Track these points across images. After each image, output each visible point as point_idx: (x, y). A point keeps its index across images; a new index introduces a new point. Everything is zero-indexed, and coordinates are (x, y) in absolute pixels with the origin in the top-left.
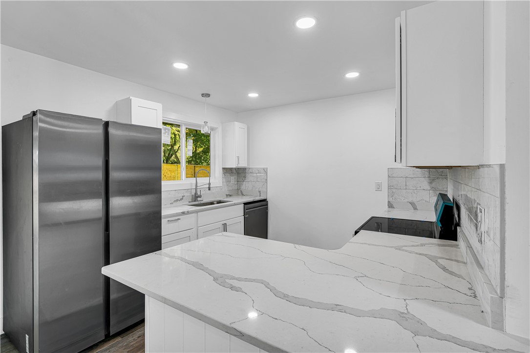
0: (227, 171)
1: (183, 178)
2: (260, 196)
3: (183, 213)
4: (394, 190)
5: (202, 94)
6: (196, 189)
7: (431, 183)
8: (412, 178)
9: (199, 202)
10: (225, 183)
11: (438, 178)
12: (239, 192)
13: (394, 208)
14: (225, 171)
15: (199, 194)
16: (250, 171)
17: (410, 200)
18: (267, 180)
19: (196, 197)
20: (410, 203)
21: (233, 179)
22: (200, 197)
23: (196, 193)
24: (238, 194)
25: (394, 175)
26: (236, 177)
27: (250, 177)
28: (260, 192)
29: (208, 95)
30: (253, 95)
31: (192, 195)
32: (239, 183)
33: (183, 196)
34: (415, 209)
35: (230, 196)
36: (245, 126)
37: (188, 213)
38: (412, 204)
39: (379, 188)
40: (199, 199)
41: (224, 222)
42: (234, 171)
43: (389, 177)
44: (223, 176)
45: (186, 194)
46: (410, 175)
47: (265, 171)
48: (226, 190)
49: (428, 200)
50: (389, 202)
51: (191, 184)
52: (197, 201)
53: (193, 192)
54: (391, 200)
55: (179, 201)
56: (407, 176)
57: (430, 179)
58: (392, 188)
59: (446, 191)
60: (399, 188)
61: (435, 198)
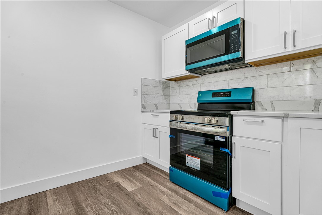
4: (145, 96)
7: (163, 91)
8: (155, 87)
11: (166, 88)
13: (146, 109)
17: (154, 103)
25: (145, 84)
34: (157, 108)
38: (155, 105)
39: (135, 95)
43: (142, 85)
49: (162, 101)
50: (143, 105)
54: (143, 103)
56: (152, 85)
57: (163, 88)
58: (144, 93)
59: (169, 96)
60: (148, 94)
61: (165, 100)
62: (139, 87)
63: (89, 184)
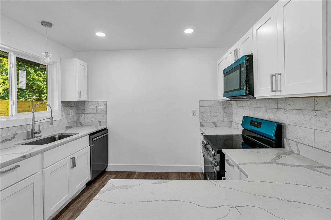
0: (66, 104)
1: (14, 113)
2: (100, 125)
3: (24, 157)
4: (204, 115)
5: (42, 22)
6: (33, 125)
7: (224, 109)
8: (214, 107)
9: (38, 139)
10: (64, 116)
11: (228, 106)
12: (79, 124)
13: (204, 127)
14: (64, 105)
15: (37, 129)
16: (90, 104)
17: (213, 121)
18: (106, 111)
19: (33, 133)
20: (213, 123)
21: (72, 112)
22: (39, 132)
23: (33, 129)
24: (77, 126)
25: (203, 105)
26: (74, 110)
27: (89, 109)
28: (100, 122)
29: (49, 25)
30: (101, 34)
31: (28, 132)
32: (78, 115)
33: (14, 134)
34: (216, 126)
35: (70, 128)
36: (85, 64)
37: (31, 155)
38: (214, 123)
39: (194, 114)
40: (36, 135)
41: (71, 157)
42: (73, 105)
43: (200, 106)
44: (63, 110)
45: (18, 132)
46: (212, 105)
47: (105, 104)
48: (65, 123)
49: (222, 120)
50: (201, 123)
51: (26, 119)
52: (35, 137)
53: (29, 128)
54: (202, 121)
55: (10, 140)
56: (211, 105)
57: (223, 107)
58: (202, 113)
59: (232, 114)
60: (206, 113)
61: (226, 118)
62: (197, 108)
63: (156, 175)
